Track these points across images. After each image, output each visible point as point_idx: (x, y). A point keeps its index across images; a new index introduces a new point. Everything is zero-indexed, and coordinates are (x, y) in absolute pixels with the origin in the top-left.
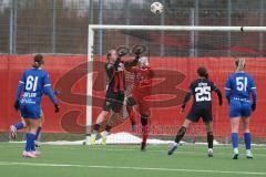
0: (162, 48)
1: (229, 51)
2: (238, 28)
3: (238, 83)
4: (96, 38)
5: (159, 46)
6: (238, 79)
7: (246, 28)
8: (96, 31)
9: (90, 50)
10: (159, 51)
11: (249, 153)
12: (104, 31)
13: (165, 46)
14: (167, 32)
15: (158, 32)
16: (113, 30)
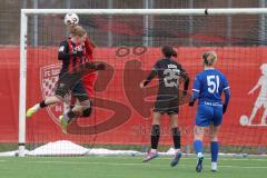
0: (110, 37)
1: (191, 40)
2: (201, 11)
3: (210, 83)
4: (30, 25)
5: (106, 34)
6: (209, 78)
7: (211, 11)
8: (30, 17)
9: (23, 39)
10: (107, 40)
11: (214, 166)
12: (40, 16)
13: (113, 33)
14: (116, 16)
15: (105, 16)
16: (50, 15)
